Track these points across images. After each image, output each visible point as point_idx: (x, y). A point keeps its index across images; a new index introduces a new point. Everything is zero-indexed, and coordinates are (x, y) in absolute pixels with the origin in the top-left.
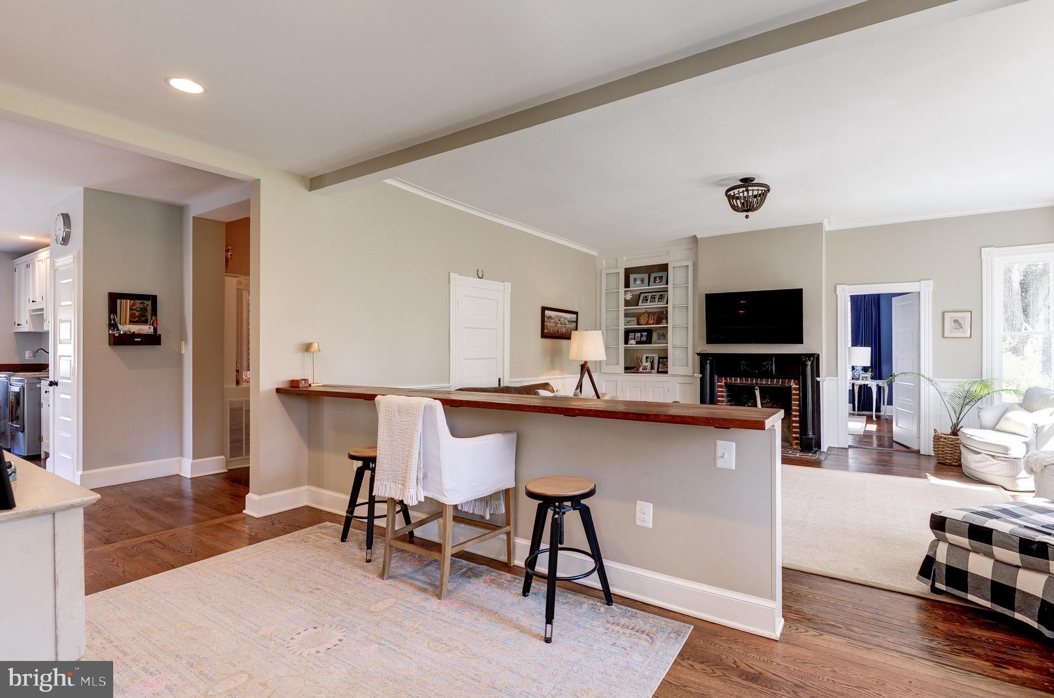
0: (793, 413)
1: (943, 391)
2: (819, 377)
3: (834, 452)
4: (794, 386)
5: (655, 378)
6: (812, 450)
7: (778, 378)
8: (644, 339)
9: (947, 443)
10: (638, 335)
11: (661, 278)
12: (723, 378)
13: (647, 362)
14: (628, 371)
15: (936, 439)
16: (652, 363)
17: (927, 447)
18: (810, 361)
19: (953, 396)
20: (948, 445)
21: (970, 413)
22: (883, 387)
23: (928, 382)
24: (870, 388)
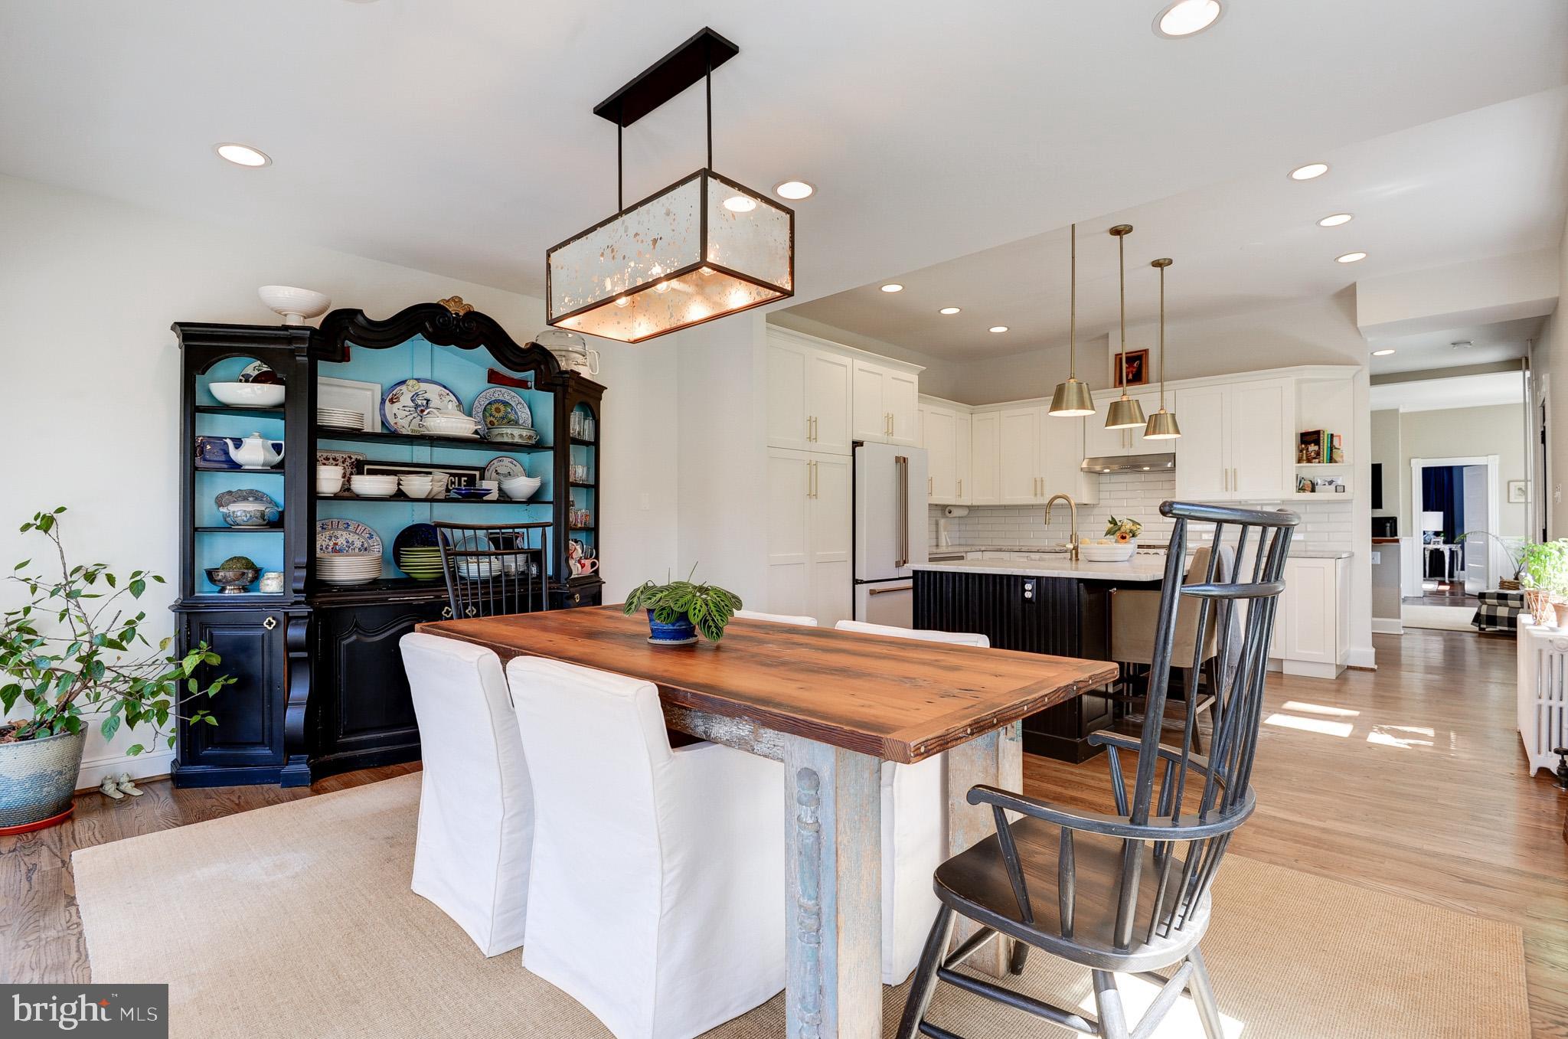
1: (1507, 546)
2: (1397, 536)
15: (1501, 583)
18: (1389, 524)
22: (1457, 551)
23: (1494, 538)
24: (1442, 552)
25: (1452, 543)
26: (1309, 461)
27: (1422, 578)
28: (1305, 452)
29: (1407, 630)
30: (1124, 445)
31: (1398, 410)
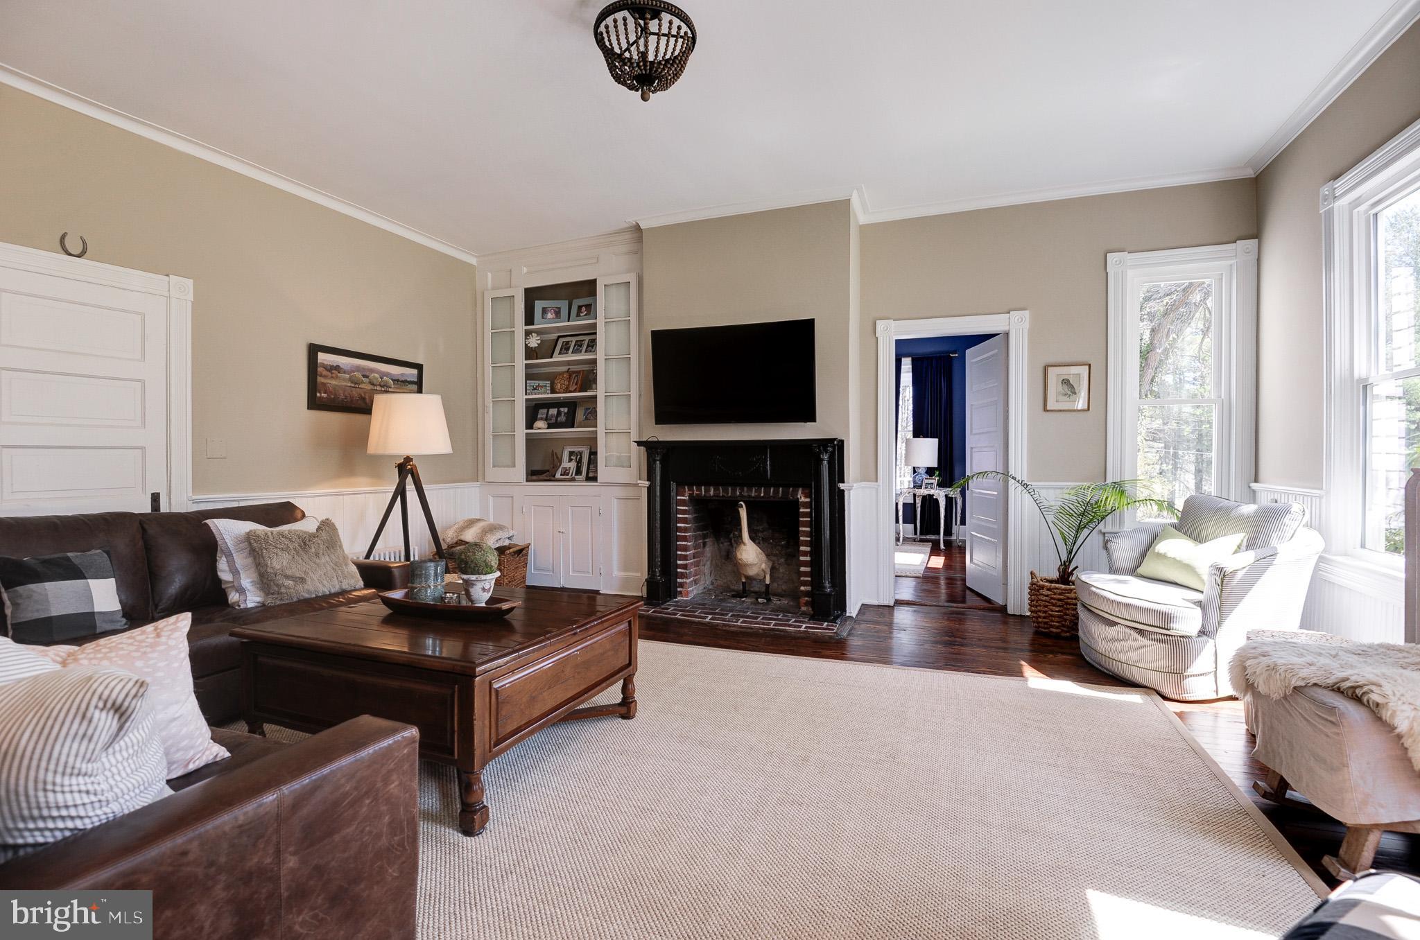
0: (802, 548)
1: (1045, 503)
2: (843, 482)
3: (869, 616)
4: (803, 499)
5: (581, 489)
6: (829, 615)
7: (776, 486)
8: (562, 418)
9: (1052, 598)
10: (553, 411)
11: (589, 307)
12: (686, 488)
13: (570, 460)
14: (534, 477)
15: (1035, 590)
16: (579, 462)
17: (1018, 601)
18: (826, 453)
19: (1063, 512)
20: (1054, 601)
21: (1091, 543)
22: (955, 499)
23: (1020, 488)
24: (937, 500)
25: (950, 486)
31: (846, 203)
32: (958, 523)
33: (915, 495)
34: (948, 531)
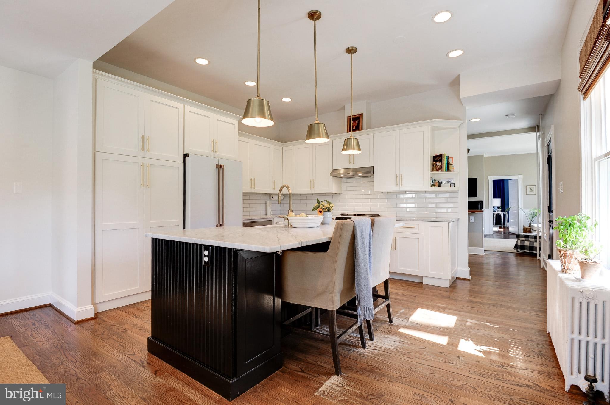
1: (526, 212)
2: (483, 208)
15: (524, 229)
18: (480, 203)
19: (529, 214)
21: (534, 220)
22: (506, 215)
23: (521, 210)
24: (501, 215)
25: (504, 211)
26: (437, 170)
27: (493, 225)
28: (435, 166)
29: (487, 252)
30: (350, 163)
31: (483, 155)
32: (507, 221)
33: (494, 214)
34: (504, 224)
